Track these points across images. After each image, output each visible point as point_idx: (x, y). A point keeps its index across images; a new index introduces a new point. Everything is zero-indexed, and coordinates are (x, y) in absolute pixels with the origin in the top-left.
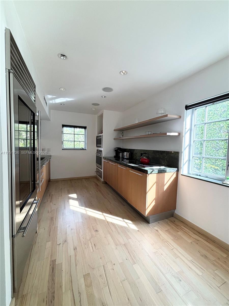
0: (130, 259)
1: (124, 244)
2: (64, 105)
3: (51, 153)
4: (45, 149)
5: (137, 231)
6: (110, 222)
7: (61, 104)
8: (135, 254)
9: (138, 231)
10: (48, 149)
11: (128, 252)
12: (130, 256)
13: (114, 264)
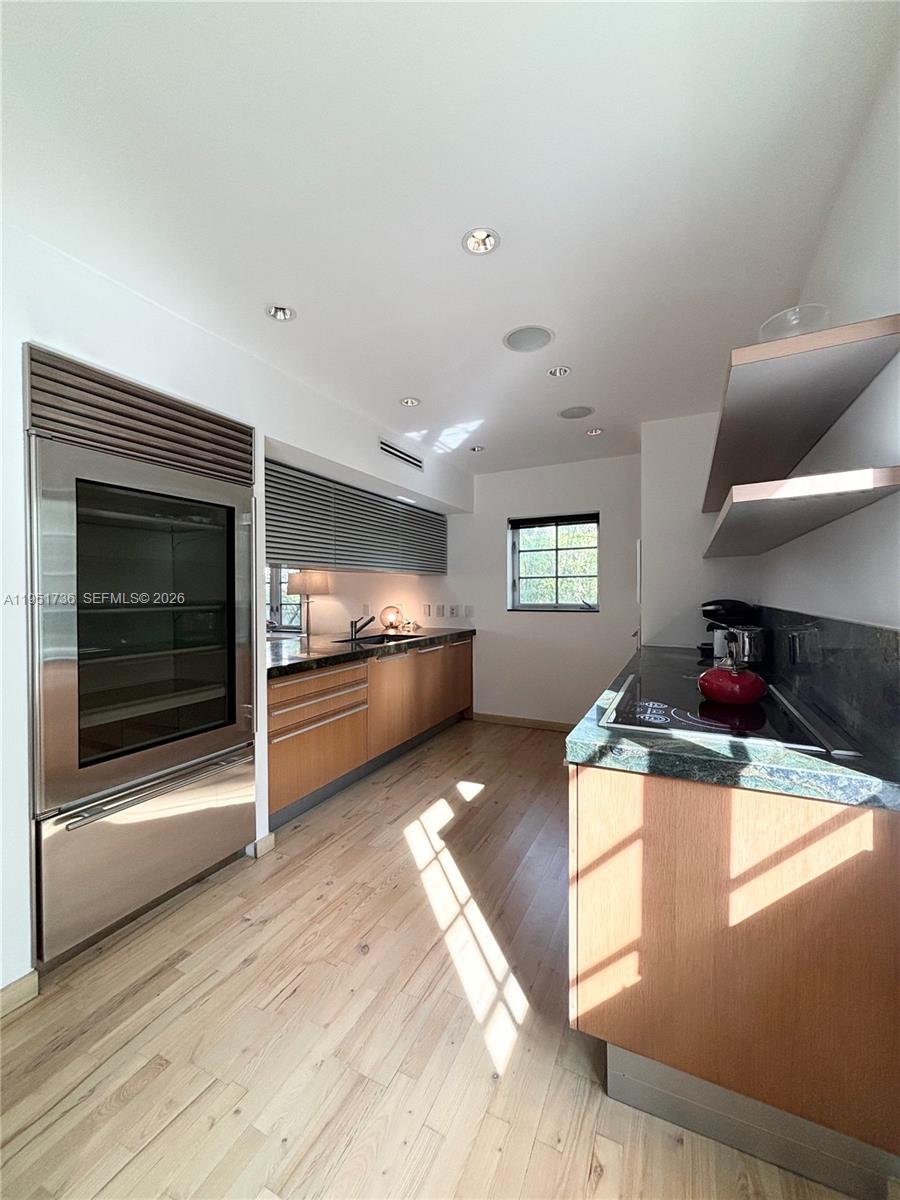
0: (292, 1154)
1: (362, 1078)
2: (482, 449)
3: (474, 623)
4: (457, 606)
5: (491, 1072)
6: (446, 948)
7: (474, 450)
8: (334, 1159)
9: (496, 1076)
10: (466, 607)
11: (326, 1121)
12: (311, 1140)
13: (237, 1112)
